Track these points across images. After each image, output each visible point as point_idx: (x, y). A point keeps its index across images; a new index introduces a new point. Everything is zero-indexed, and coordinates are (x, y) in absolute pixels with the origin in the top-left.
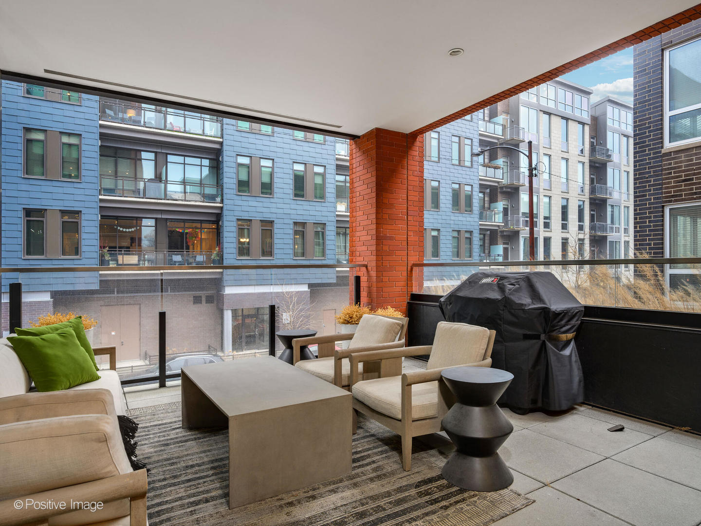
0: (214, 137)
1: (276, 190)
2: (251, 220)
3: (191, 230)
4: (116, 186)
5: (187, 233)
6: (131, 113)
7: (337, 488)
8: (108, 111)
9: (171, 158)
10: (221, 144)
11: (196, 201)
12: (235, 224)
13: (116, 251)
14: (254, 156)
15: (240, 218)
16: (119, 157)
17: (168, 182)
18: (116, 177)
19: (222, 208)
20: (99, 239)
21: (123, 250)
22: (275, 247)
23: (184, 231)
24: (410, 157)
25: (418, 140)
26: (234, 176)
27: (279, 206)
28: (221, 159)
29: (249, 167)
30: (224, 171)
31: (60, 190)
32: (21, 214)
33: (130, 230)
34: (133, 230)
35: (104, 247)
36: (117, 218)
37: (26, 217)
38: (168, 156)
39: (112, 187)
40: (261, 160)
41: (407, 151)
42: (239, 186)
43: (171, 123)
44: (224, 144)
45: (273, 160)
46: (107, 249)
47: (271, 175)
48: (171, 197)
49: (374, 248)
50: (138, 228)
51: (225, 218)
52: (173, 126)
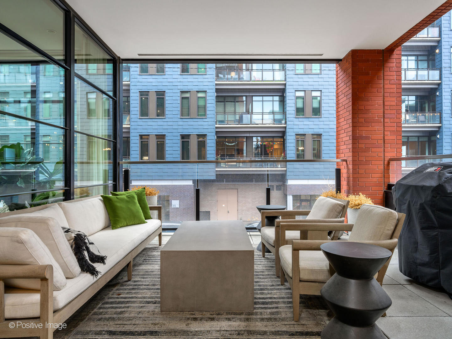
0: (280, 81)
1: (323, 112)
2: (305, 134)
3: (267, 143)
4: (225, 118)
5: (265, 145)
6: (233, 74)
7: (233, 318)
8: (220, 75)
9: (254, 98)
10: (285, 85)
11: (269, 124)
12: (294, 137)
13: (225, 157)
14: (307, 90)
15: (298, 133)
16: (226, 102)
17: (253, 113)
18: (225, 113)
19: (285, 127)
20: (215, 150)
21: (228, 156)
22: (323, 152)
23: (263, 144)
24: (386, 69)
25: (395, 53)
26: (294, 105)
27: (326, 123)
28: (285, 95)
29: (303, 99)
30: (287, 102)
31: (196, 123)
32: (179, 138)
33: (232, 144)
34: (234, 144)
35: (218, 155)
36: (225, 137)
37: (182, 139)
38: (253, 97)
39: (223, 119)
40: (312, 92)
41: (384, 64)
42: (297, 112)
43: (254, 76)
44: (287, 84)
45: (321, 91)
46: (220, 156)
47: (320, 102)
48: (255, 123)
49: (351, 146)
50: (237, 143)
51: (287, 134)
52: (255, 78)
